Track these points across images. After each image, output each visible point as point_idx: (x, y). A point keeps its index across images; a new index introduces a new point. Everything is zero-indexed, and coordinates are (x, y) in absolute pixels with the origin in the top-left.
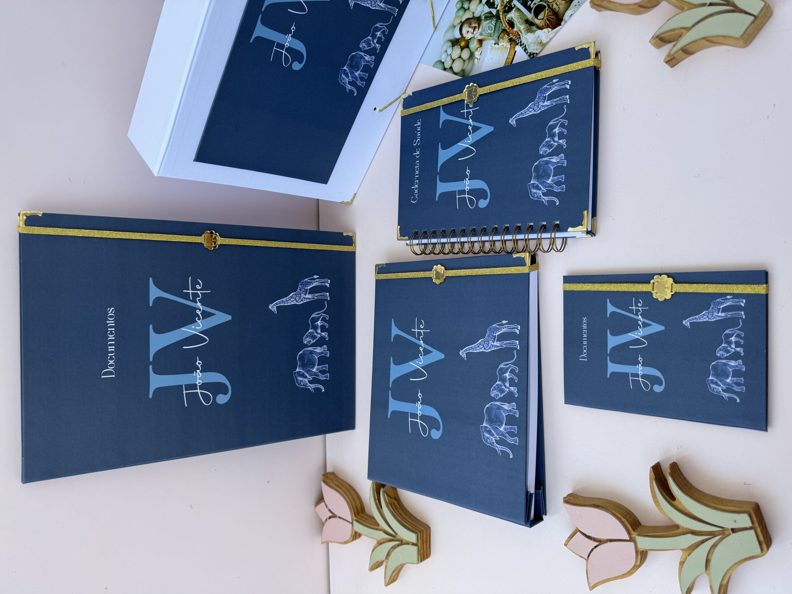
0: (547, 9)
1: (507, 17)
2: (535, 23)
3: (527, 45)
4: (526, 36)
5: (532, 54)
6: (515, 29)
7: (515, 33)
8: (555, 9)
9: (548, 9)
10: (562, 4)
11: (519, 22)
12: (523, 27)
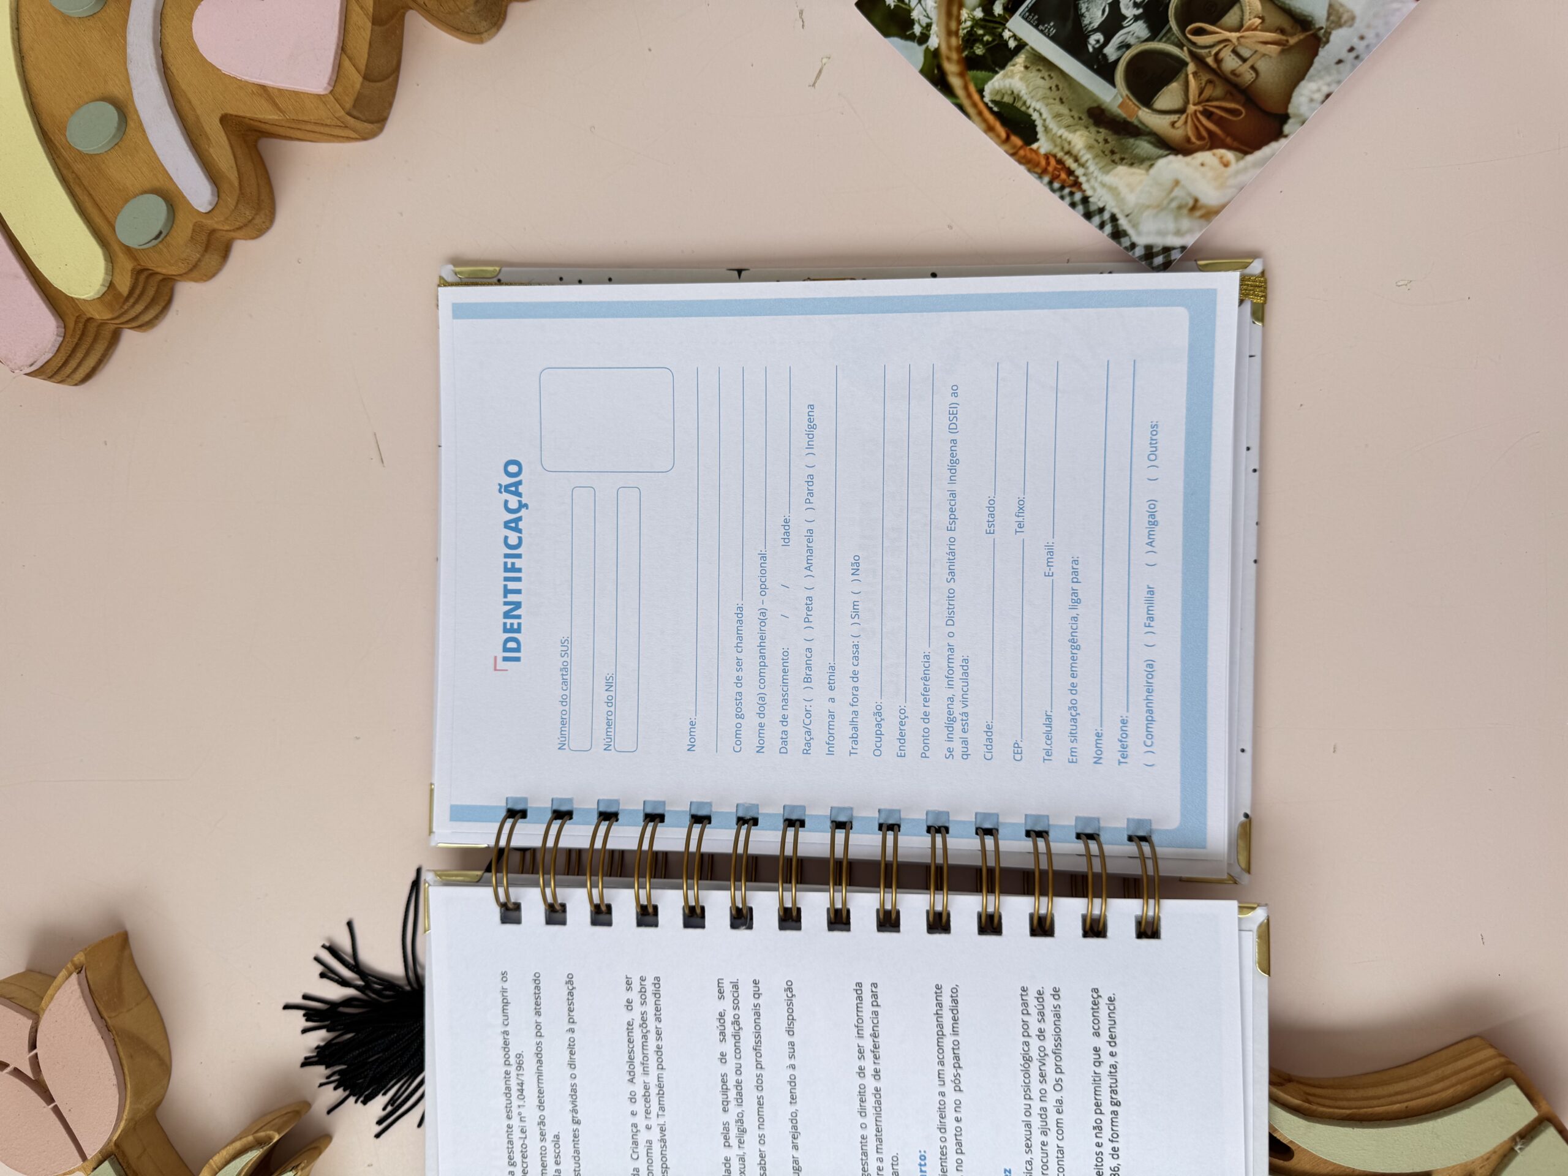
0: (1195, 74)
1: (988, 88)
2: (1143, 124)
3: (1119, 216)
4: (1111, 179)
5: (1155, 250)
6: (1043, 145)
7: (1048, 164)
8: (1233, 72)
9: (1201, 74)
10: (1264, 55)
11: (1057, 116)
12: (1079, 140)
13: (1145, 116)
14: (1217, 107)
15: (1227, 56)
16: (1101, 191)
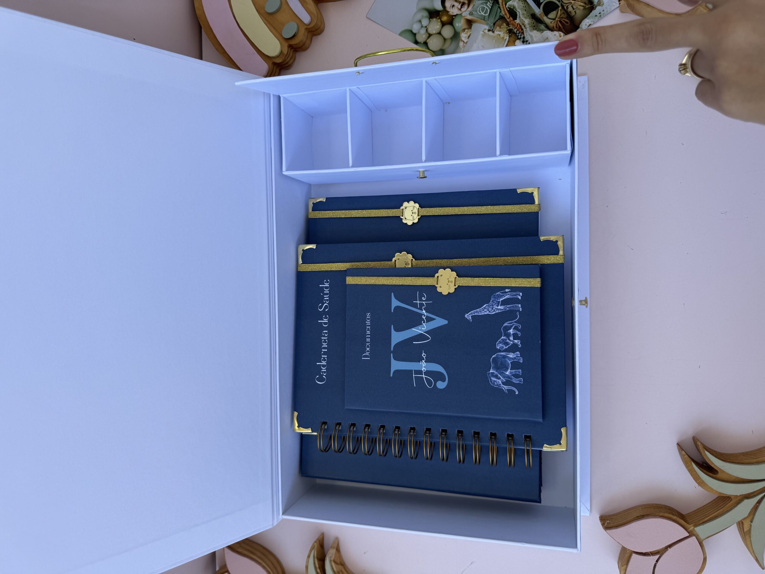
1: (508, 4)
2: (544, 21)
4: (531, 33)
6: (517, 21)
8: (570, 12)
10: (579, 9)
11: (523, 14)
12: (527, 21)
13: (545, 19)
14: (563, 20)
15: (570, 7)
16: (528, 36)
